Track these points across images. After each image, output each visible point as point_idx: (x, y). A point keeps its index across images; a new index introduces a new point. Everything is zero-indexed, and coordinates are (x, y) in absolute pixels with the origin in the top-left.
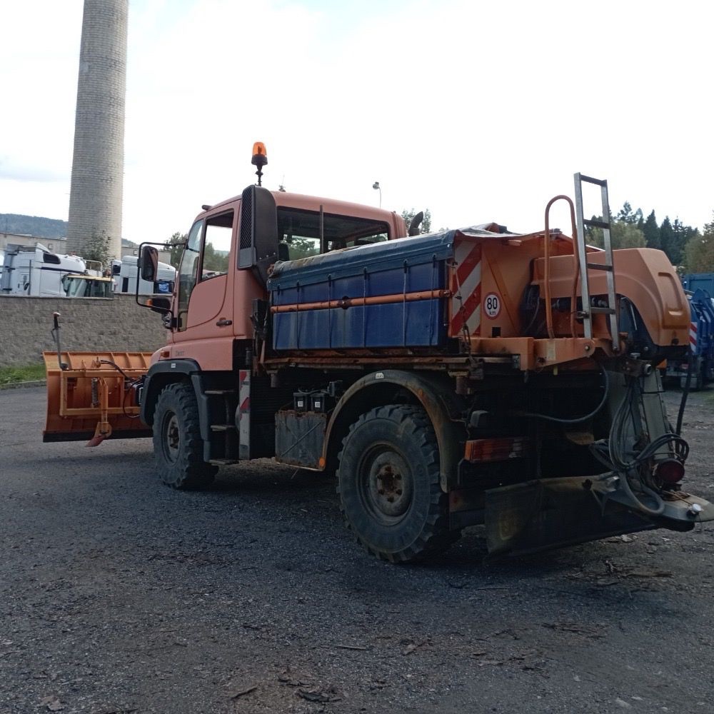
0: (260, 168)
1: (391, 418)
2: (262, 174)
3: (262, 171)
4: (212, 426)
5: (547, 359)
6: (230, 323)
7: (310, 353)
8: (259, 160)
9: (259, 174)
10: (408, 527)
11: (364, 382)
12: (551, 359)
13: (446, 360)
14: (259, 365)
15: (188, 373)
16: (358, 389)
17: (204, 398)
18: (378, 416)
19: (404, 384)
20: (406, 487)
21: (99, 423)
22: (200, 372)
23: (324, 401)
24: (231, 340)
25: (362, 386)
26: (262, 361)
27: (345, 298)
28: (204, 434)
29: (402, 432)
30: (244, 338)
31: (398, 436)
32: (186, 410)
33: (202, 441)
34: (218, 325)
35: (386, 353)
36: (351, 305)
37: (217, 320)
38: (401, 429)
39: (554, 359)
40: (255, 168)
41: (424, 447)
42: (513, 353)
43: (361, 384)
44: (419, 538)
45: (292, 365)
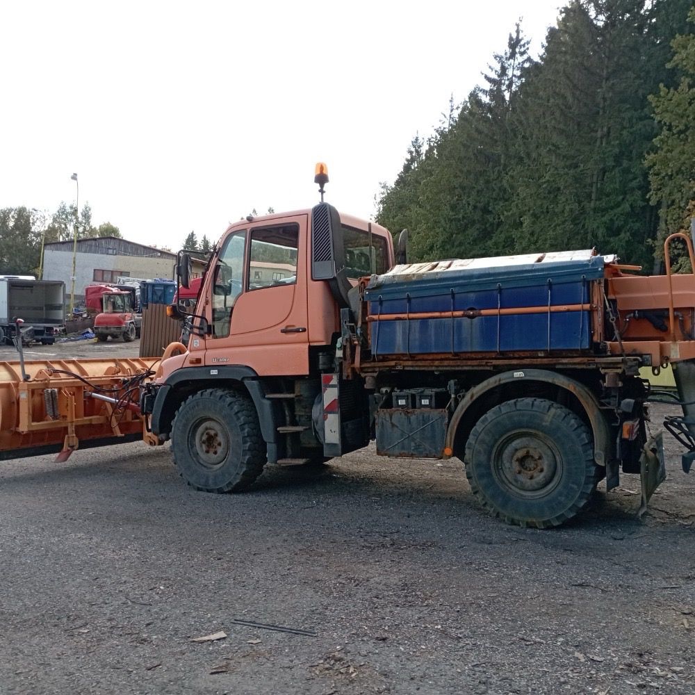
0: (322, 186)
1: (534, 409)
2: (324, 192)
3: (324, 189)
4: (278, 429)
5: (672, 357)
6: (304, 330)
7: (412, 357)
8: (322, 179)
9: (322, 191)
10: (559, 498)
11: (500, 380)
12: (675, 357)
13: (597, 360)
14: (353, 369)
15: (240, 379)
16: (491, 387)
17: (267, 403)
18: (518, 408)
19: (550, 381)
20: (549, 466)
21: (66, 436)
22: (257, 378)
23: (434, 398)
24: (306, 346)
25: (497, 384)
26: (357, 364)
27: (472, 309)
28: (268, 437)
29: (549, 420)
30: (324, 344)
31: (544, 424)
32: (239, 415)
33: (264, 444)
34: (283, 331)
35: (512, 355)
36: (480, 315)
37: (283, 326)
38: (547, 418)
39: (679, 357)
40: (318, 186)
41: (576, 431)
42: (644, 353)
43: (495, 382)
44: (573, 505)
45: (399, 368)
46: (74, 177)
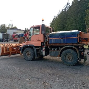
5: (88, 44)
7: (54, 44)
8: (43, 21)
13: (78, 44)
18: (68, 51)
20: (72, 58)
21: (10, 53)
22: (34, 46)
23: (57, 49)
24: (41, 42)
26: (47, 45)
28: (36, 54)
31: (71, 53)
34: (38, 40)
36: (63, 38)
41: (75, 54)
44: (75, 63)
46: (11, 20)
